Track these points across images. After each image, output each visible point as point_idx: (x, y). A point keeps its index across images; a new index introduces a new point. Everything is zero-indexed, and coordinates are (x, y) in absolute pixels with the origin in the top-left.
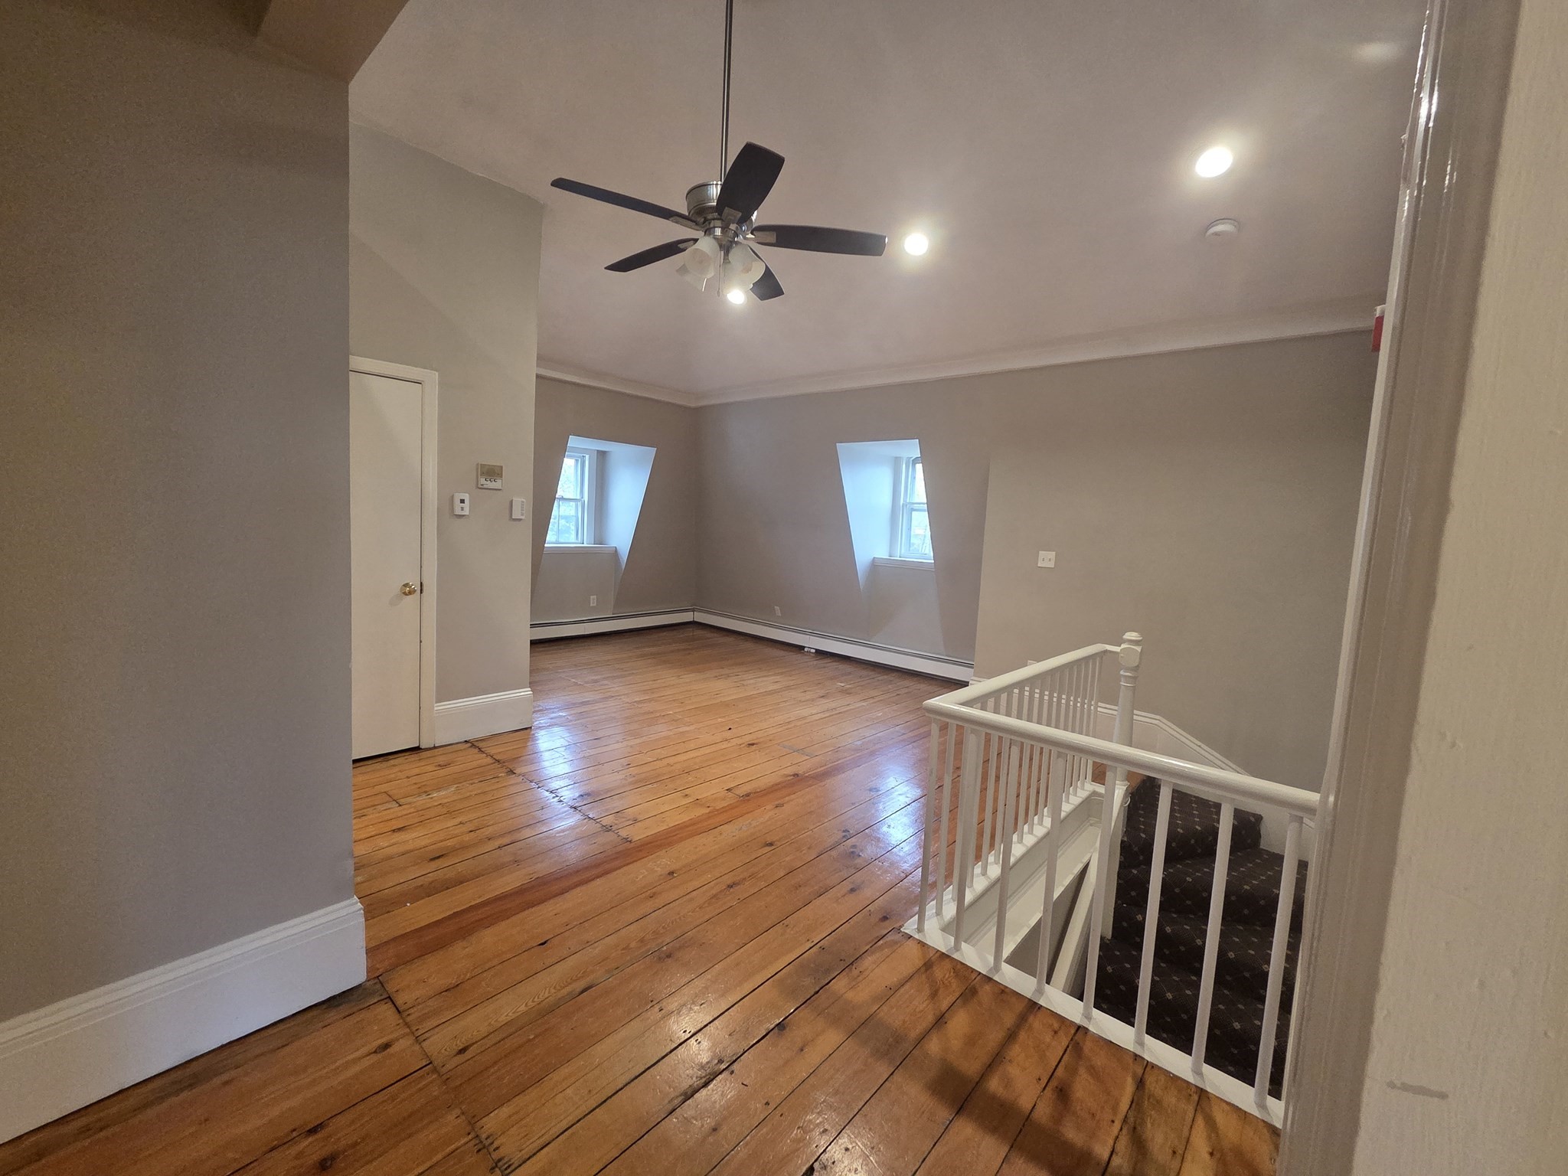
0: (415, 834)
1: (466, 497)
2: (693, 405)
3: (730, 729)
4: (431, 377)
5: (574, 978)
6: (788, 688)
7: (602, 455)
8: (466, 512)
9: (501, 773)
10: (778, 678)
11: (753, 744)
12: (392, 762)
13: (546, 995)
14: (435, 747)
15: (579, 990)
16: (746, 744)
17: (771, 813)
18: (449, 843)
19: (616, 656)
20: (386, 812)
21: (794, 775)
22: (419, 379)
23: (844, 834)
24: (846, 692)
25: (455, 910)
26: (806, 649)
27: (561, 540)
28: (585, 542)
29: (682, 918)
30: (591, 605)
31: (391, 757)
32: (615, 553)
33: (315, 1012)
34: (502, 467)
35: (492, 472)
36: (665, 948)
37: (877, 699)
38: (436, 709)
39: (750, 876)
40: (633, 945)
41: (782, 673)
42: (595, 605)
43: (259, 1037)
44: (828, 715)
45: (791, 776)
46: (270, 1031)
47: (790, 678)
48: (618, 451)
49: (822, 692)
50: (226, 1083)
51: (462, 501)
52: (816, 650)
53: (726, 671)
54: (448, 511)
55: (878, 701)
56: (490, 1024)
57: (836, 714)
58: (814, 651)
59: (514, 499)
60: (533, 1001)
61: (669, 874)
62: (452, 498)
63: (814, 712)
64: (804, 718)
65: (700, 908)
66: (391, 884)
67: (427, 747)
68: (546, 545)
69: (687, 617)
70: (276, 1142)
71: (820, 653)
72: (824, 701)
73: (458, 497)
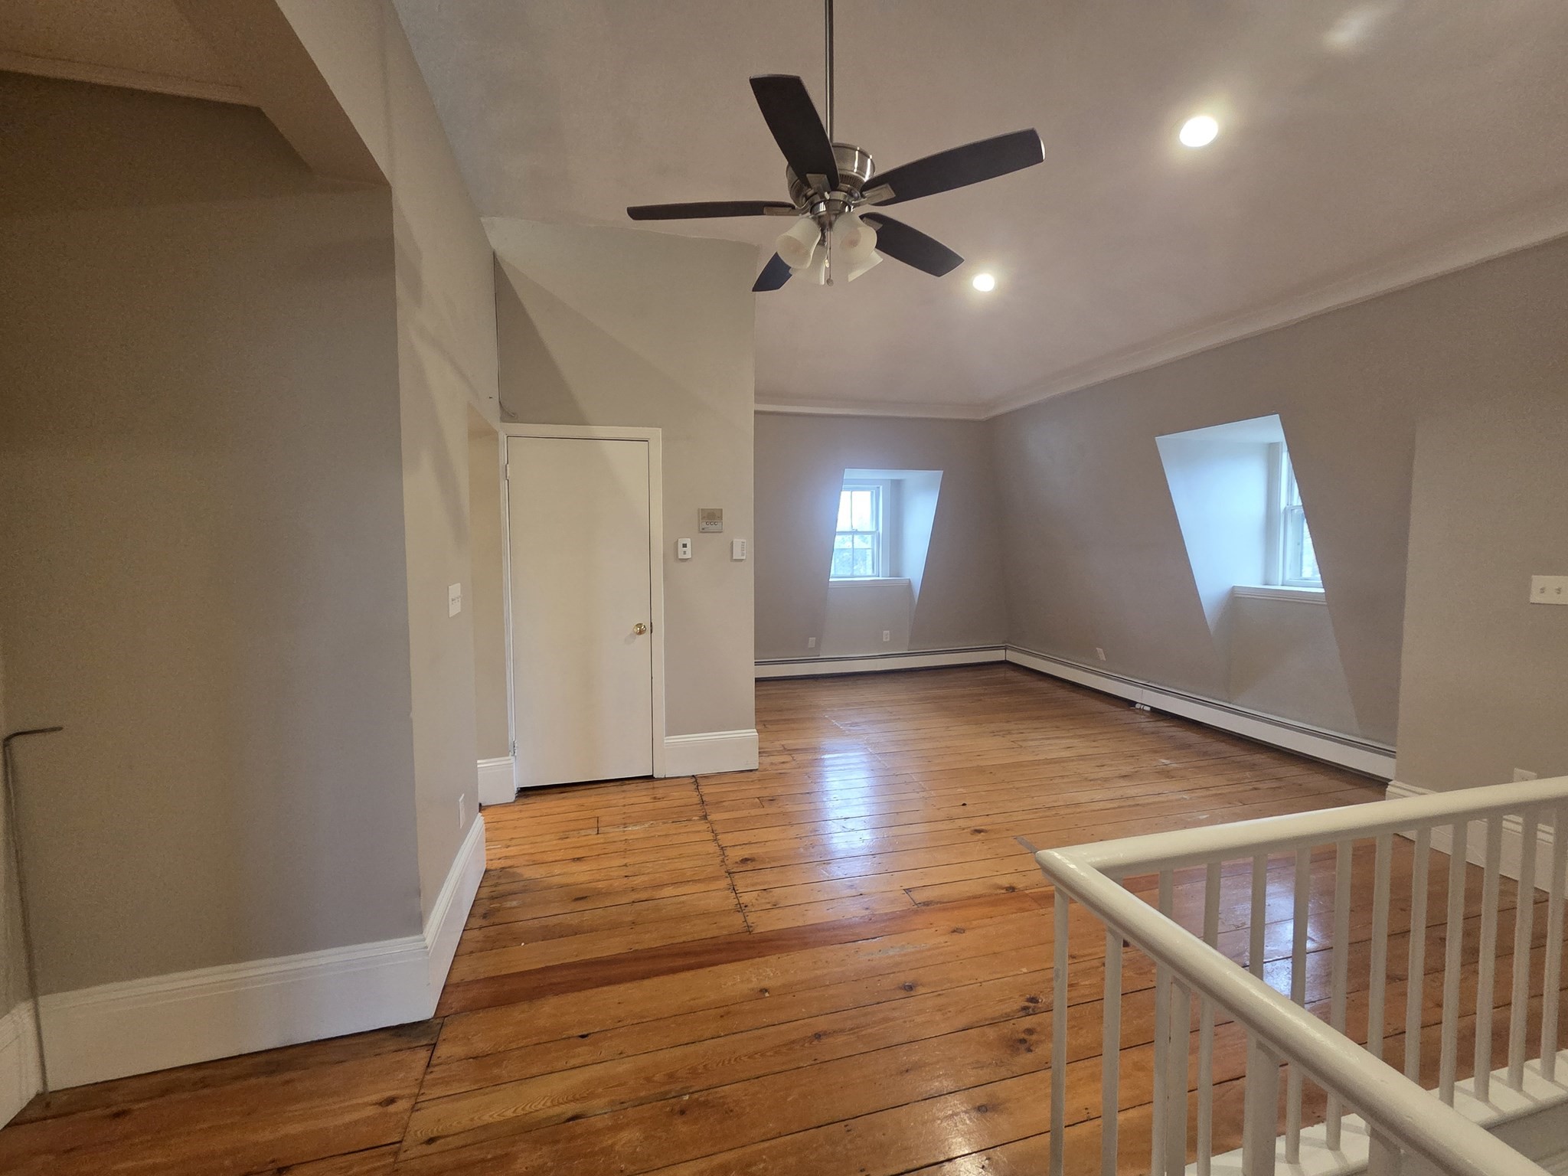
0: (585, 867)
1: (688, 541)
2: (983, 417)
3: (964, 805)
4: (656, 434)
5: (577, 1096)
6: (1082, 758)
7: (897, 485)
8: (688, 556)
9: (696, 816)
10: (1075, 742)
11: (979, 831)
12: (625, 787)
13: (540, 1106)
14: (665, 778)
15: (570, 1114)
16: (973, 829)
17: (942, 939)
18: (600, 885)
19: (892, 698)
20: (585, 838)
21: (1007, 889)
22: (643, 437)
23: (1027, 1004)
24: (1166, 774)
25: (548, 965)
26: (1138, 706)
27: (856, 573)
28: (880, 575)
29: (732, 1062)
30: (884, 640)
31: (627, 782)
32: (909, 585)
33: (382, 1035)
34: (722, 510)
35: (711, 518)
36: (687, 1097)
37: (1214, 791)
38: (665, 741)
39: (852, 1029)
40: (657, 1078)
41: (1080, 736)
42: (888, 640)
43: (338, 1044)
44: (1115, 805)
45: (1003, 889)
46: (346, 1042)
47: (1094, 744)
48: (912, 478)
49: (1127, 769)
50: (287, 1082)
51: (685, 546)
52: (1152, 708)
53: (1012, 726)
54: (672, 555)
55: (1216, 795)
56: (472, 1120)
57: (1130, 806)
58: (1148, 709)
59: (735, 540)
60: (523, 1109)
61: (761, 991)
62: (677, 543)
63: (1098, 797)
64: (1078, 804)
65: (761, 1055)
66: (529, 917)
67: (659, 777)
68: (831, 580)
69: (999, 655)
70: (255, 1168)
71: (1157, 713)
72: (1123, 783)
73: (681, 542)
